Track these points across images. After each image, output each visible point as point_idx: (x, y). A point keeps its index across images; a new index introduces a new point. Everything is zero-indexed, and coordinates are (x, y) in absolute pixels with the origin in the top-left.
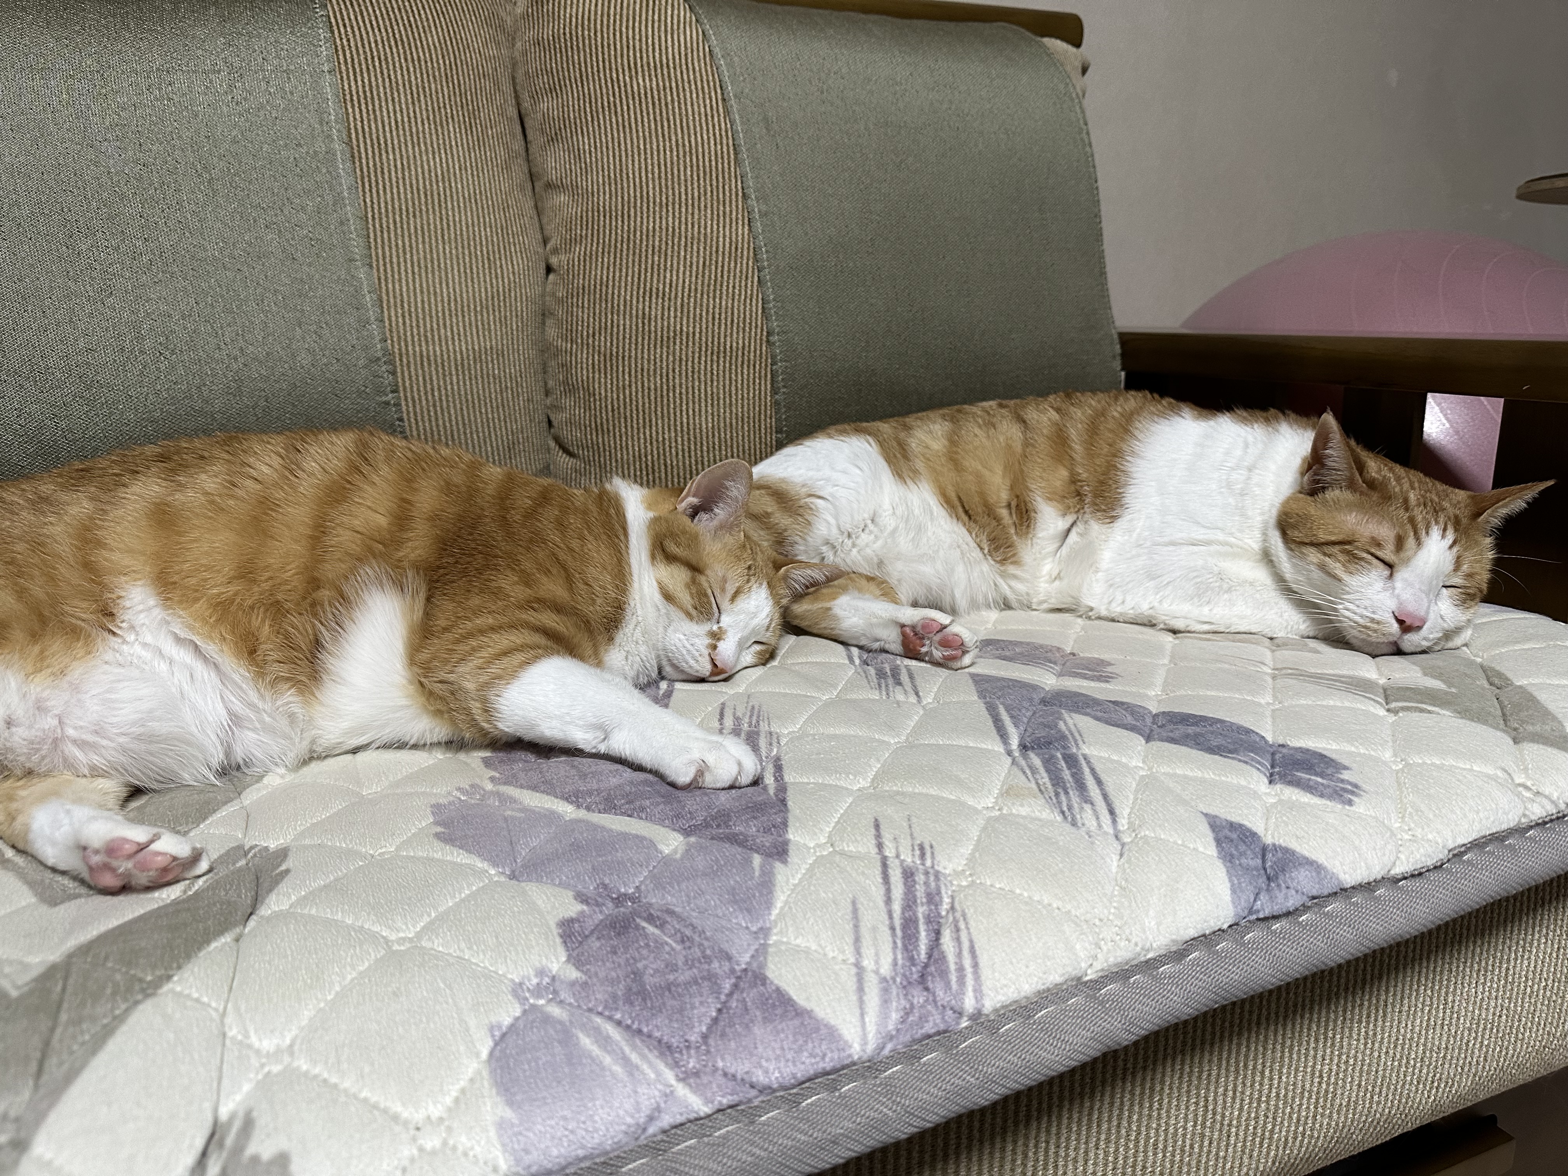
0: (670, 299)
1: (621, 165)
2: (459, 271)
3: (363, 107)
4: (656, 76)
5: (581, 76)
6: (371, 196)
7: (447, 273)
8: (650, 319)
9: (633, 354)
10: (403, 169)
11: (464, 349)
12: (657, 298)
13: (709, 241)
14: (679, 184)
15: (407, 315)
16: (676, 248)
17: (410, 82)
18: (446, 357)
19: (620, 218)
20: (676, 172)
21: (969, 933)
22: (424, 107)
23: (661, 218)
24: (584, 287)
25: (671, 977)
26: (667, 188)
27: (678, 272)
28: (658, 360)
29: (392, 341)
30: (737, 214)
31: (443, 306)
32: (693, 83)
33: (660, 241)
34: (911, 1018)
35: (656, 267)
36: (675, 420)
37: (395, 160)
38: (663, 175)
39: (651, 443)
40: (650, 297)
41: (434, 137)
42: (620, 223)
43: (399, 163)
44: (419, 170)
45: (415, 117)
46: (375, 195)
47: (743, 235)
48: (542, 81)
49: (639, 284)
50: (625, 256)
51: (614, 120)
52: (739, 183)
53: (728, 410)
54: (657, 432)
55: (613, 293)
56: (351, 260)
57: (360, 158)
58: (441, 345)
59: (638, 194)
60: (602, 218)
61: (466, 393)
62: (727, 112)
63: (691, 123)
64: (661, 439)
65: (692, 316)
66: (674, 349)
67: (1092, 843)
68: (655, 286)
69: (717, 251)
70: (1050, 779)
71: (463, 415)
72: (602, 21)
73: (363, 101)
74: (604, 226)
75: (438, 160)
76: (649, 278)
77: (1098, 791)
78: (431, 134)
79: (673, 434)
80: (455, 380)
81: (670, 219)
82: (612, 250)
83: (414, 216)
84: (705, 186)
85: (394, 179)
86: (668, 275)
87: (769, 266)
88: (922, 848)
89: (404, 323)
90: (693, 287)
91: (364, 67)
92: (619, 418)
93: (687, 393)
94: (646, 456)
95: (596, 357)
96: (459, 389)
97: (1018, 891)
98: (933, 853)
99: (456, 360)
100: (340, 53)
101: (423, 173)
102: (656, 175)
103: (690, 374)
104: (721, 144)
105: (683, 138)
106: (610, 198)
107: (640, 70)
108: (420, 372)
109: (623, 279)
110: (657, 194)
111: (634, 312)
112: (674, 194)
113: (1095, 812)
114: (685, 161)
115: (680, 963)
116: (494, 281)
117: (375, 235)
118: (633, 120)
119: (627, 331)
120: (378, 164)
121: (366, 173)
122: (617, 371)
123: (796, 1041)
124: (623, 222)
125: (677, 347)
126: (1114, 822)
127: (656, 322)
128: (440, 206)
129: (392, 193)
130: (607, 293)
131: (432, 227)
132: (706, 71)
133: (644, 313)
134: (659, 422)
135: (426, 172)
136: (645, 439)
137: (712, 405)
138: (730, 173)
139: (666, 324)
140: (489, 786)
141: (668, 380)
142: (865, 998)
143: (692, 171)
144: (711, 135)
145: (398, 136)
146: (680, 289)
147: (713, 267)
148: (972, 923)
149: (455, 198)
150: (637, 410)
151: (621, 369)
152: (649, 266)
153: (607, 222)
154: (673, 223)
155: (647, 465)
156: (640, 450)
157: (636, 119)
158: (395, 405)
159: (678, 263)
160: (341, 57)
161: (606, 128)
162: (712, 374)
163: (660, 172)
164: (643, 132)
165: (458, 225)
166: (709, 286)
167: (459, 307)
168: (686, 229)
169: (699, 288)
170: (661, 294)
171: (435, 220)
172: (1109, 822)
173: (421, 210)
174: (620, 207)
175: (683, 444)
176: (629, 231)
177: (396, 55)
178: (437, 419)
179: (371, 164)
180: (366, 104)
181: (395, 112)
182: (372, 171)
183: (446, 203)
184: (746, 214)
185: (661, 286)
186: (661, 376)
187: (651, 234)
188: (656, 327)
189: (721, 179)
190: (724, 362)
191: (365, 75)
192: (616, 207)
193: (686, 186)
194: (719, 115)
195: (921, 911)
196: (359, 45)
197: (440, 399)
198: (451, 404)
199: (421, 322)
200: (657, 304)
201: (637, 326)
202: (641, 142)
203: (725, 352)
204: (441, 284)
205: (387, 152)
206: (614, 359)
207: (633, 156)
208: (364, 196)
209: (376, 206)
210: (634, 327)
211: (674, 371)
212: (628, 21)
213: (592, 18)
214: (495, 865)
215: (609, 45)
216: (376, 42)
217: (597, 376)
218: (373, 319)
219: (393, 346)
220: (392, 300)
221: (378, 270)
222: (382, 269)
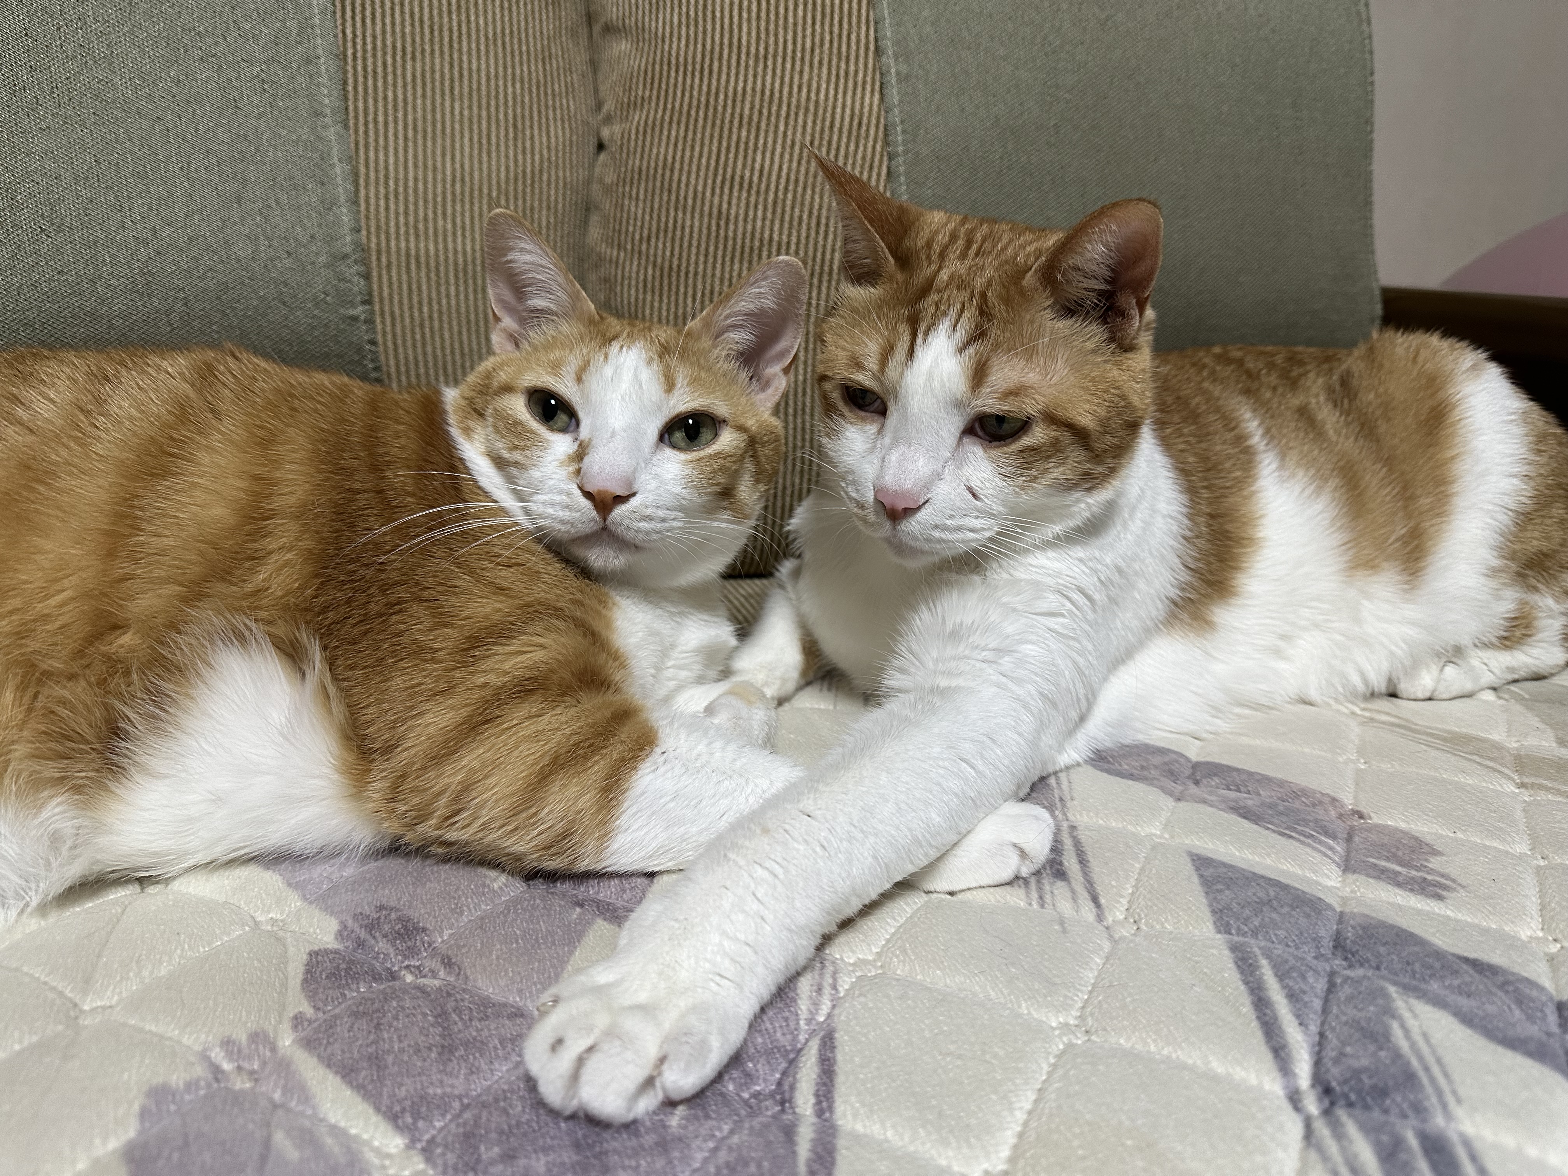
0: (758, 192)
2: (471, 140)
6: (354, 25)
7: (453, 141)
8: (728, 219)
9: (700, 270)
11: (468, 248)
12: (740, 191)
13: (821, 111)
14: (785, 29)
15: (392, 197)
16: (773, 119)
18: (442, 258)
19: (697, 74)
20: (782, 10)
23: (755, 76)
24: (640, 170)
26: (767, 34)
27: (773, 153)
29: (369, 232)
30: (865, 76)
31: (444, 187)
33: (752, 109)
35: (742, 146)
38: (763, 15)
40: (731, 190)
42: (697, 80)
46: (359, 24)
47: (871, 105)
50: (700, 129)
52: (872, 33)
55: (679, 181)
56: (318, 114)
58: (436, 242)
59: (726, 41)
60: (673, 74)
61: (468, 311)
65: (787, 218)
68: (739, 173)
69: (831, 128)
74: (675, 85)
81: (769, 78)
82: (684, 119)
83: (413, 58)
84: (822, 34)
86: (759, 158)
87: (906, 152)
89: (387, 208)
90: (793, 177)
95: (650, 271)
96: (458, 304)
99: (456, 264)
108: (404, 277)
109: (695, 161)
110: (753, 41)
111: (706, 208)
112: (776, 43)
116: (520, 157)
117: (356, 81)
119: (695, 235)
122: (677, 293)
124: (701, 80)
127: (736, 224)
128: (451, 46)
130: (671, 179)
131: (437, 76)
133: (720, 212)
138: (859, 17)
139: (749, 227)
143: (805, 11)
146: (774, 179)
149: (474, 37)
151: (682, 290)
152: (733, 144)
153: (680, 79)
154: (773, 84)
158: (365, 322)
159: (775, 142)
163: (759, 10)
165: (475, 76)
167: (467, 189)
168: (790, 93)
169: (802, 178)
170: (746, 185)
171: (442, 66)
176: (708, 94)
178: (424, 345)
183: (460, 42)
184: (878, 77)
185: (747, 174)
187: (739, 98)
188: (735, 231)
189: (845, 25)
192: (694, 58)
193: (795, 32)
197: (431, 317)
198: (446, 326)
199: (411, 207)
200: (739, 198)
204: (443, 155)
206: (674, 275)
208: (343, 24)
210: (705, 231)
217: (649, 297)
218: (342, 199)
219: (368, 239)
220: (372, 174)
221: (356, 131)
222: (361, 129)
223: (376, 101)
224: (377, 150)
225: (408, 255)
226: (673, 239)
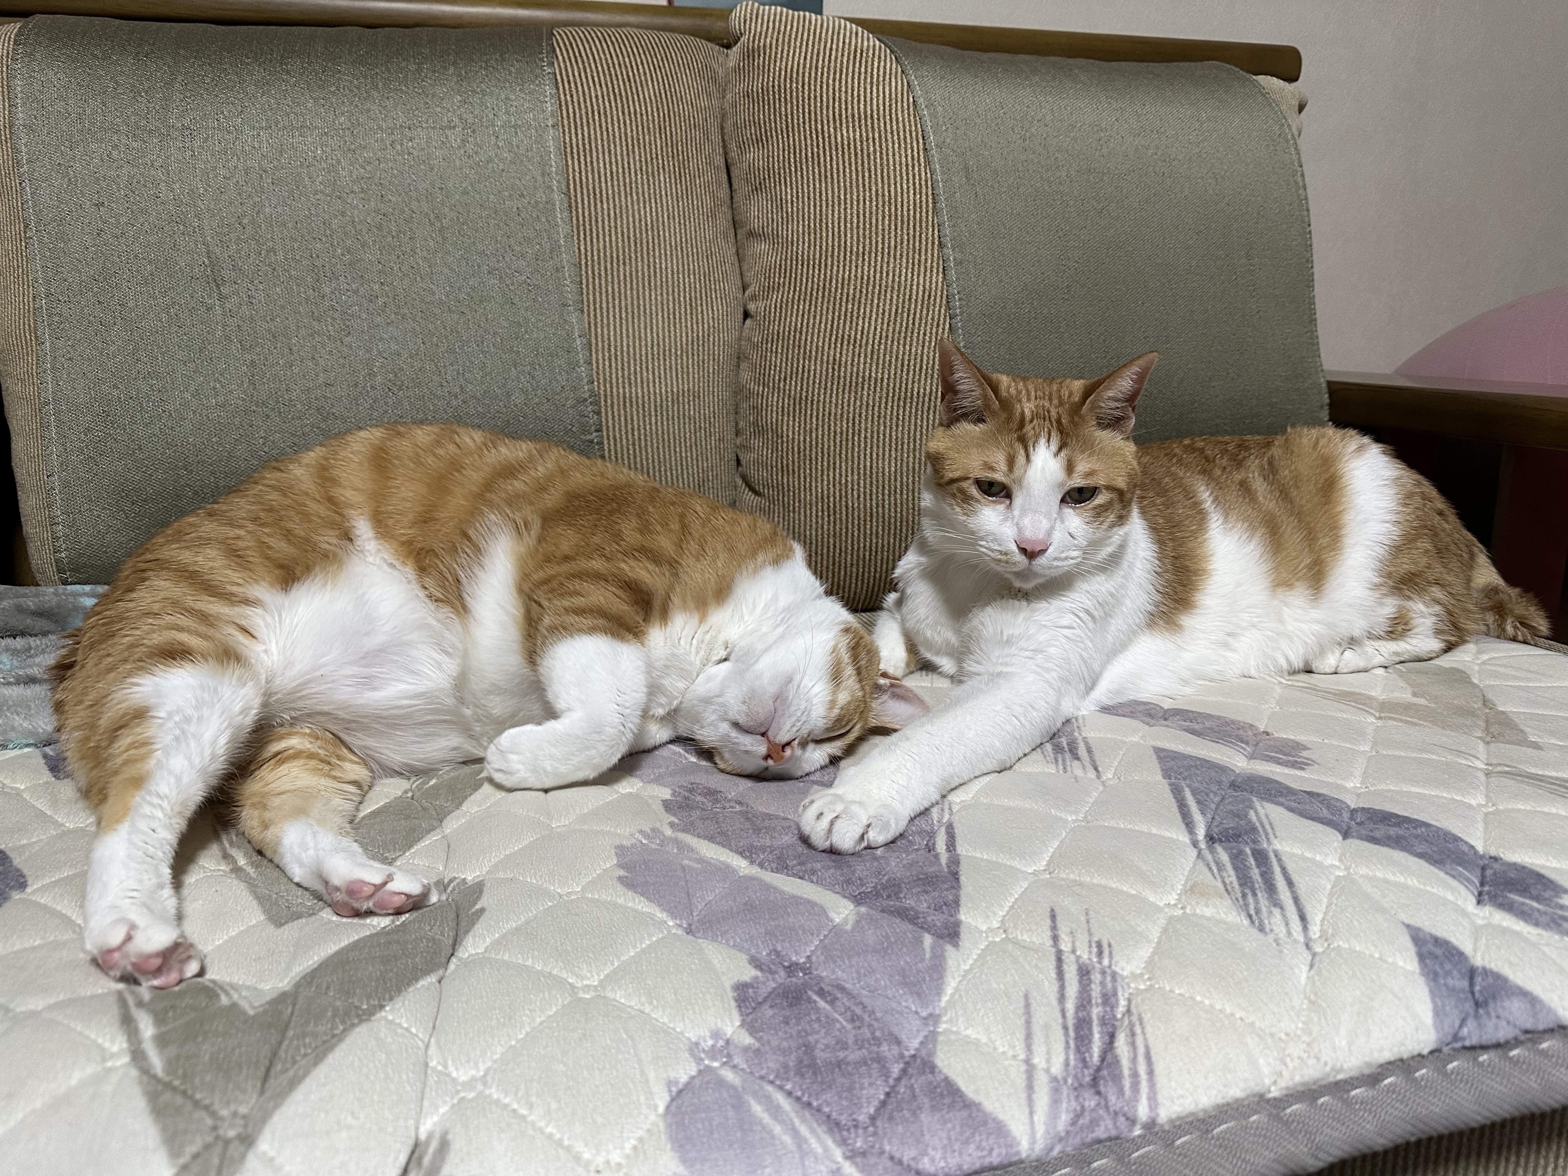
0: (860, 346)
1: (821, 215)
2: (663, 316)
3: (582, 158)
4: (860, 127)
5: (787, 127)
6: (585, 244)
7: (651, 318)
8: (840, 364)
9: (822, 398)
10: (616, 219)
12: (848, 345)
13: (903, 288)
14: (877, 234)
15: (613, 358)
16: (870, 295)
17: (626, 134)
18: (646, 398)
19: (816, 266)
20: (874, 221)
21: (1145, 1039)
22: (637, 158)
23: (856, 267)
24: (778, 331)
25: (841, 1055)
26: (864, 238)
27: (870, 317)
28: (845, 405)
29: (599, 383)
30: (932, 262)
31: (646, 349)
32: (895, 133)
33: (855, 289)
34: (1081, 1122)
35: (849, 314)
36: (859, 464)
37: (609, 209)
38: (861, 224)
39: (834, 486)
40: (842, 344)
41: (646, 187)
42: (817, 271)
43: (612, 212)
44: (631, 219)
45: (629, 168)
46: (589, 243)
47: (937, 283)
48: (750, 132)
49: (831, 331)
50: (819, 304)
51: (816, 171)
52: (936, 232)
53: (911, 455)
54: (841, 475)
55: (806, 340)
56: (565, 305)
57: (577, 207)
58: (642, 389)
59: (836, 244)
60: (799, 265)
61: (663, 433)
62: (928, 162)
63: (892, 173)
64: (844, 481)
65: (881, 362)
66: (862, 394)
67: (1281, 952)
68: (847, 332)
69: (910, 299)
70: (1238, 878)
71: (659, 454)
72: (810, 74)
73: (582, 153)
74: (802, 275)
75: (648, 209)
76: (841, 325)
77: (1288, 894)
78: (643, 184)
79: (856, 477)
80: (654, 421)
81: (866, 268)
83: (624, 264)
85: (607, 228)
86: (860, 323)
87: (962, 313)
88: (1099, 945)
89: (608, 365)
91: (584, 121)
92: (805, 460)
93: (872, 437)
94: (828, 498)
95: (786, 401)
96: (657, 428)
97: (1198, 998)
98: (1110, 953)
99: (655, 402)
100: (564, 108)
101: (634, 222)
102: (855, 225)
103: (876, 418)
104: (921, 193)
105: (883, 188)
106: (809, 247)
107: (844, 121)
108: (622, 412)
109: (817, 325)
110: (855, 243)
111: (825, 358)
112: (871, 244)
113: (1284, 916)
114: (883, 211)
115: (850, 1042)
116: (695, 327)
117: (587, 281)
118: (835, 171)
119: (818, 376)
120: (593, 213)
121: (581, 222)
122: (805, 415)
123: (962, 1133)
124: (820, 271)
125: (865, 393)
126: (1305, 928)
127: (846, 368)
128: (648, 253)
129: (605, 241)
130: (800, 338)
131: (638, 273)
132: (910, 121)
133: (834, 359)
134: (843, 464)
135: (637, 221)
136: (828, 481)
137: (896, 450)
138: (927, 222)
139: (855, 369)
140: (668, 832)
141: (854, 424)
142: (1034, 1096)
143: (890, 220)
144: (911, 185)
145: (613, 186)
146: (871, 335)
147: (905, 315)
148: (1149, 1029)
149: (661, 245)
150: (822, 453)
151: (810, 413)
152: (843, 313)
153: (805, 270)
154: (869, 271)
155: (829, 506)
156: (822, 492)
157: (838, 169)
158: (597, 443)
159: (871, 311)
160: (564, 112)
161: (808, 178)
162: (898, 419)
163: (858, 222)
164: (845, 182)
165: (664, 272)
166: (900, 333)
167: (661, 350)
168: (881, 277)
169: (890, 335)
170: (852, 341)
171: (643, 267)
172: (1300, 929)
173: (630, 257)
174: (817, 256)
175: (865, 487)
176: (825, 280)
177: (614, 109)
179: (586, 214)
180: (585, 156)
181: (611, 163)
182: (587, 220)
183: (654, 250)
184: (941, 262)
185: (854, 333)
186: (848, 420)
187: (846, 282)
188: (845, 372)
189: (918, 229)
190: (911, 407)
191: (585, 129)
192: (814, 255)
193: (883, 235)
194: (920, 165)
195: (1096, 1012)
196: (582, 100)
199: (626, 365)
200: (848, 350)
201: (827, 370)
202: (842, 192)
203: (912, 398)
204: (645, 329)
205: (602, 202)
207: (833, 206)
209: (589, 254)
210: (825, 372)
211: (860, 416)
212: (835, 73)
213: (801, 71)
214: (674, 916)
215: (815, 97)
216: (597, 97)
217: (786, 419)
218: (582, 361)
219: (599, 388)
220: (600, 344)
221: (589, 315)
222: (592, 313)
223: (601, 294)
224: (602, 327)
225: (625, 397)
226: (802, 379)
